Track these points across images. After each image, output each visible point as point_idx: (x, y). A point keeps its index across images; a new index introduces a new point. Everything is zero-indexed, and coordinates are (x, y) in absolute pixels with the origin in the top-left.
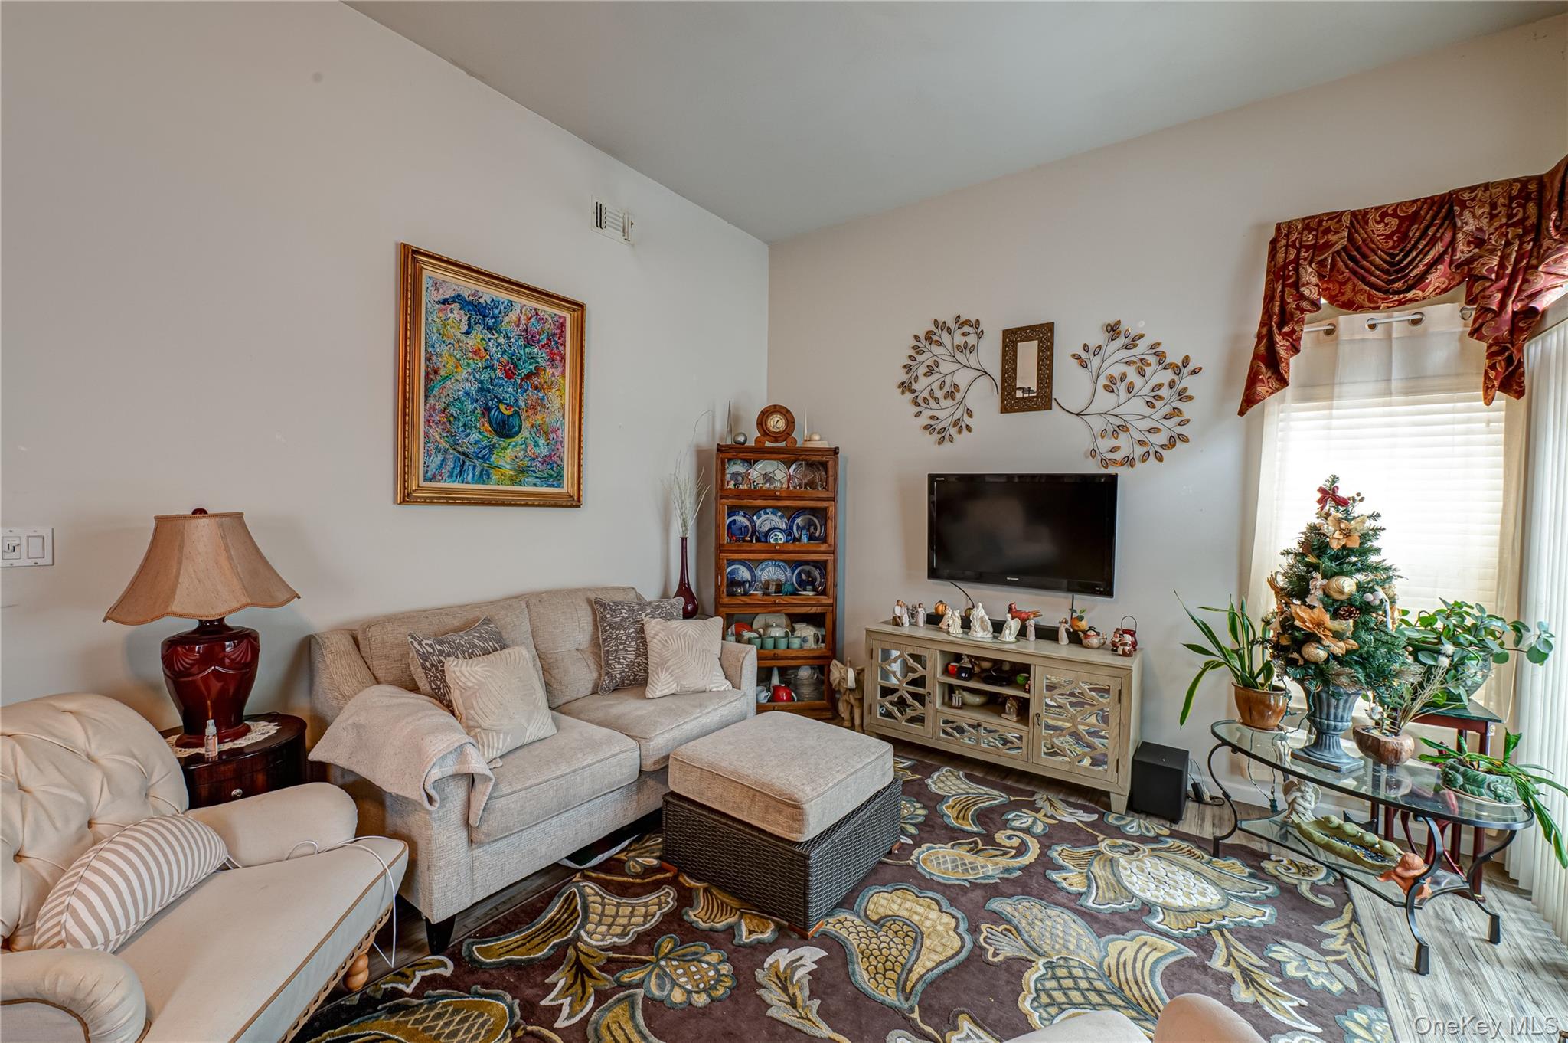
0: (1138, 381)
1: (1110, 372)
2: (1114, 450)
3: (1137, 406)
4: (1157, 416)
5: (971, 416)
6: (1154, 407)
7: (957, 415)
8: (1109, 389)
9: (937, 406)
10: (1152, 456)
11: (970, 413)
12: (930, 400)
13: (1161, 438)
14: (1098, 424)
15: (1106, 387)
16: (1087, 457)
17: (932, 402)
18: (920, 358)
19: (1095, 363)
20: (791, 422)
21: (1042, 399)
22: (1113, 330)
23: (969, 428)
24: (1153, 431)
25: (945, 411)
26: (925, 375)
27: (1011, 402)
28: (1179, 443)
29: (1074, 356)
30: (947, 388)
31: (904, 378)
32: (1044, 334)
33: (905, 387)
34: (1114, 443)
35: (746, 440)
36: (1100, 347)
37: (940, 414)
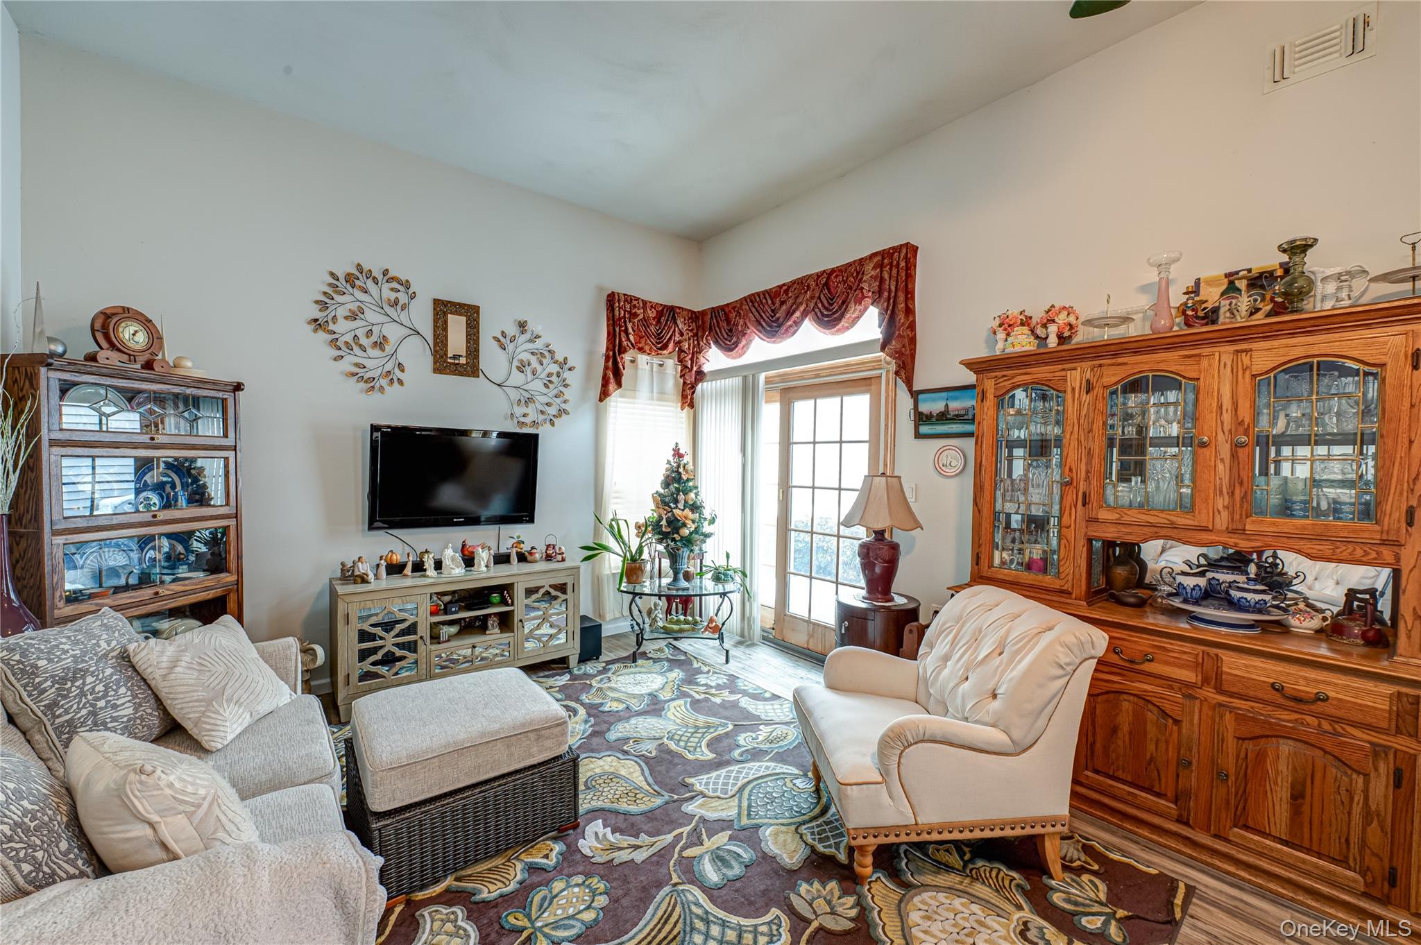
0: (539, 368)
1: (520, 357)
2: (524, 415)
3: (537, 385)
4: (550, 395)
5: (403, 371)
6: (548, 388)
7: (388, 367)
8: (520, 370)
9: (364, 354)
10: (548, 422)
11: (401, 367)
12: (354, 345)
13: (552, 411)
14: (515, 395)
15: (518, 368)
16: (506, 418)
17: (357, 350)
18: (338, 298)
19: (510, 347)
20: (155, 338)
21: (470, 367)
22: (522, 326)
23: (400, 382)
24: (548, 404)
25: (374, 362)
26: (346, 318)
27: (443, 363)
28: (563, 415)
29: (494, 338)
30: (374, 338)
31: (315, 312)
32: (471, 314)
33: (318, 325)
34: (524, 410)
35: (65, 352)
36: (515, 336)
37: (369, 364)
